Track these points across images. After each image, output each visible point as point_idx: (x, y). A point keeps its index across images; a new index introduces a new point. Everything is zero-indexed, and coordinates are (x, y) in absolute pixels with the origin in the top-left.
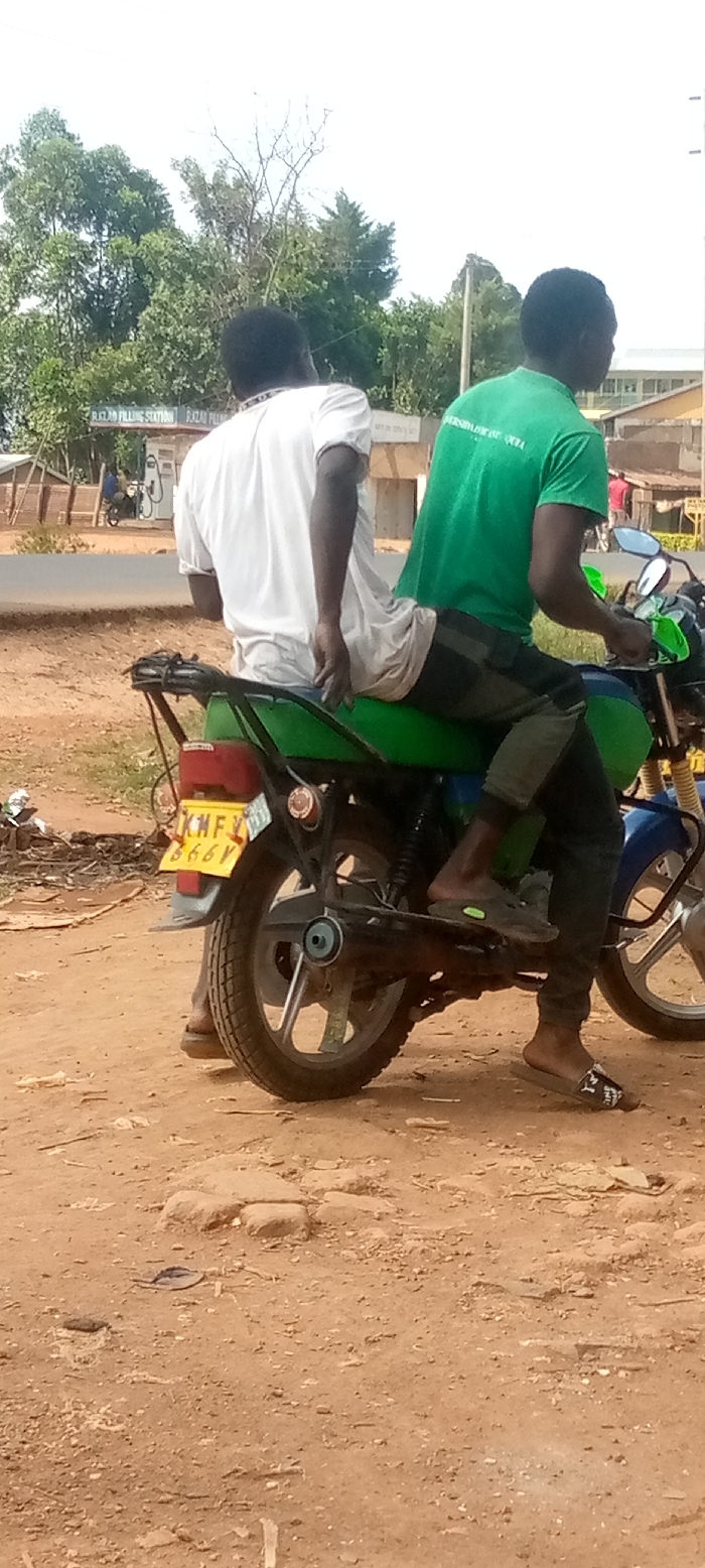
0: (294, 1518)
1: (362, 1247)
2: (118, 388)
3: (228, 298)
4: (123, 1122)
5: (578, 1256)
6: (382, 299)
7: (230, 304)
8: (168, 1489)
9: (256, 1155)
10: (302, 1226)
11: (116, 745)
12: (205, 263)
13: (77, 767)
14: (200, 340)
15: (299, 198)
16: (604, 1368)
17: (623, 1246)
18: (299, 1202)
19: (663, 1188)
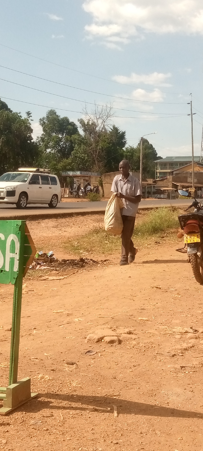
0: (120, 405)
1: (131, 345)
2: (68, 167)
3: (90, 148)
4: (76, 320)
5: (179, 347)
6: (123, 147)
7: (91, 149)
8: (92, 399)
9: (106, 326)
10: (117, 341)
11: (70, 241)
12: (85, 141)
13: (62, 246)
14: (85, 157)
15: (105, 127)
16: (187, 371)
17: (189, 345)
18: (117, 336)
19: (196, 332)
